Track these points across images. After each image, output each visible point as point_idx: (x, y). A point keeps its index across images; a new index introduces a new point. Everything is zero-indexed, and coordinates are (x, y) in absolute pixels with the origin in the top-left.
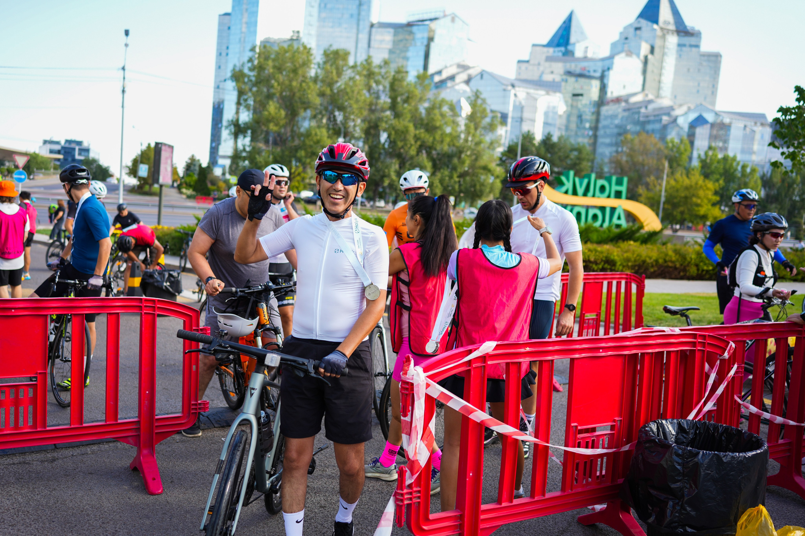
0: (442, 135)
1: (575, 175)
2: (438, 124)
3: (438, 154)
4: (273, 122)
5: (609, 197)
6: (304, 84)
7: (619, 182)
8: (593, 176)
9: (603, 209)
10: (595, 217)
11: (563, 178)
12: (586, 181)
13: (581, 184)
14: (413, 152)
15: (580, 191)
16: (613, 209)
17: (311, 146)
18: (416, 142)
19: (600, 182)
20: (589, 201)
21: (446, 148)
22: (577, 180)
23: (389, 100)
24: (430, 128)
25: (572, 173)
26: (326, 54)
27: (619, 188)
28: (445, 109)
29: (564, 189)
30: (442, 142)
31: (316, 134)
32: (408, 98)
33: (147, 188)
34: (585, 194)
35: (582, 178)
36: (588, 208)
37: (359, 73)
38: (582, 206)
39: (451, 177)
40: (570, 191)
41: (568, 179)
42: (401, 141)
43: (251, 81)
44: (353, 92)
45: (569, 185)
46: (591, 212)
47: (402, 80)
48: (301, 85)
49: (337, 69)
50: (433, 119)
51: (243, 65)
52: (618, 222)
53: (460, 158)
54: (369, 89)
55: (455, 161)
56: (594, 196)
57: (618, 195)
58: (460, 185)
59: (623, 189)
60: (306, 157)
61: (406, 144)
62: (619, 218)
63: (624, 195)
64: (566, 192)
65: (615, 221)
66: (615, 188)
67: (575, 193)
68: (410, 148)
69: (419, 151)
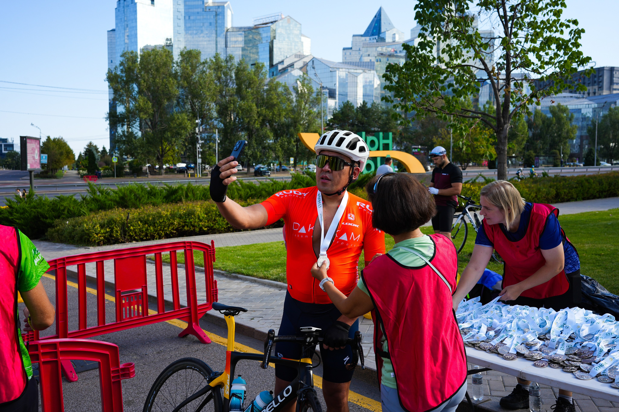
0: (279, 110)
2: (275, 101)
3: (278, 125)
4: (143, 111)
6: (165, 80)
7: (386, 137)
8: (364, 134)
9: (374, 159)
14: (257, 126)
16: (383, 158)
17: (175, 128)
18: (259, 117)
19: (370, 138)
21: (283, 120)
23: (235, 86)
24: (270, 106)
26: (182, 54)
27: (386, 141)
28: (280, 90)
30: (280, 115)
31: (178, 118)
32: (250, 84)
33: (50, 174)
37: (210, 68)
39: (289, 142)
42: (247, 118)
43: (123, 80)
44: (205, 82)
47: (244, 70)
48: (163, 81)
49: (192, 66)
50: (271, 99)
51: (116, 68)
53: (295, 126)
54: (219, 78)
55: (292, 129)
57: (386, 147)
58: (297, 148)
59: (390, 141)
60: (172, 137)
61: (251, 120)
63: (390, 146)
66: (382, 142)
68: (254, 123)
69: (263, 124)
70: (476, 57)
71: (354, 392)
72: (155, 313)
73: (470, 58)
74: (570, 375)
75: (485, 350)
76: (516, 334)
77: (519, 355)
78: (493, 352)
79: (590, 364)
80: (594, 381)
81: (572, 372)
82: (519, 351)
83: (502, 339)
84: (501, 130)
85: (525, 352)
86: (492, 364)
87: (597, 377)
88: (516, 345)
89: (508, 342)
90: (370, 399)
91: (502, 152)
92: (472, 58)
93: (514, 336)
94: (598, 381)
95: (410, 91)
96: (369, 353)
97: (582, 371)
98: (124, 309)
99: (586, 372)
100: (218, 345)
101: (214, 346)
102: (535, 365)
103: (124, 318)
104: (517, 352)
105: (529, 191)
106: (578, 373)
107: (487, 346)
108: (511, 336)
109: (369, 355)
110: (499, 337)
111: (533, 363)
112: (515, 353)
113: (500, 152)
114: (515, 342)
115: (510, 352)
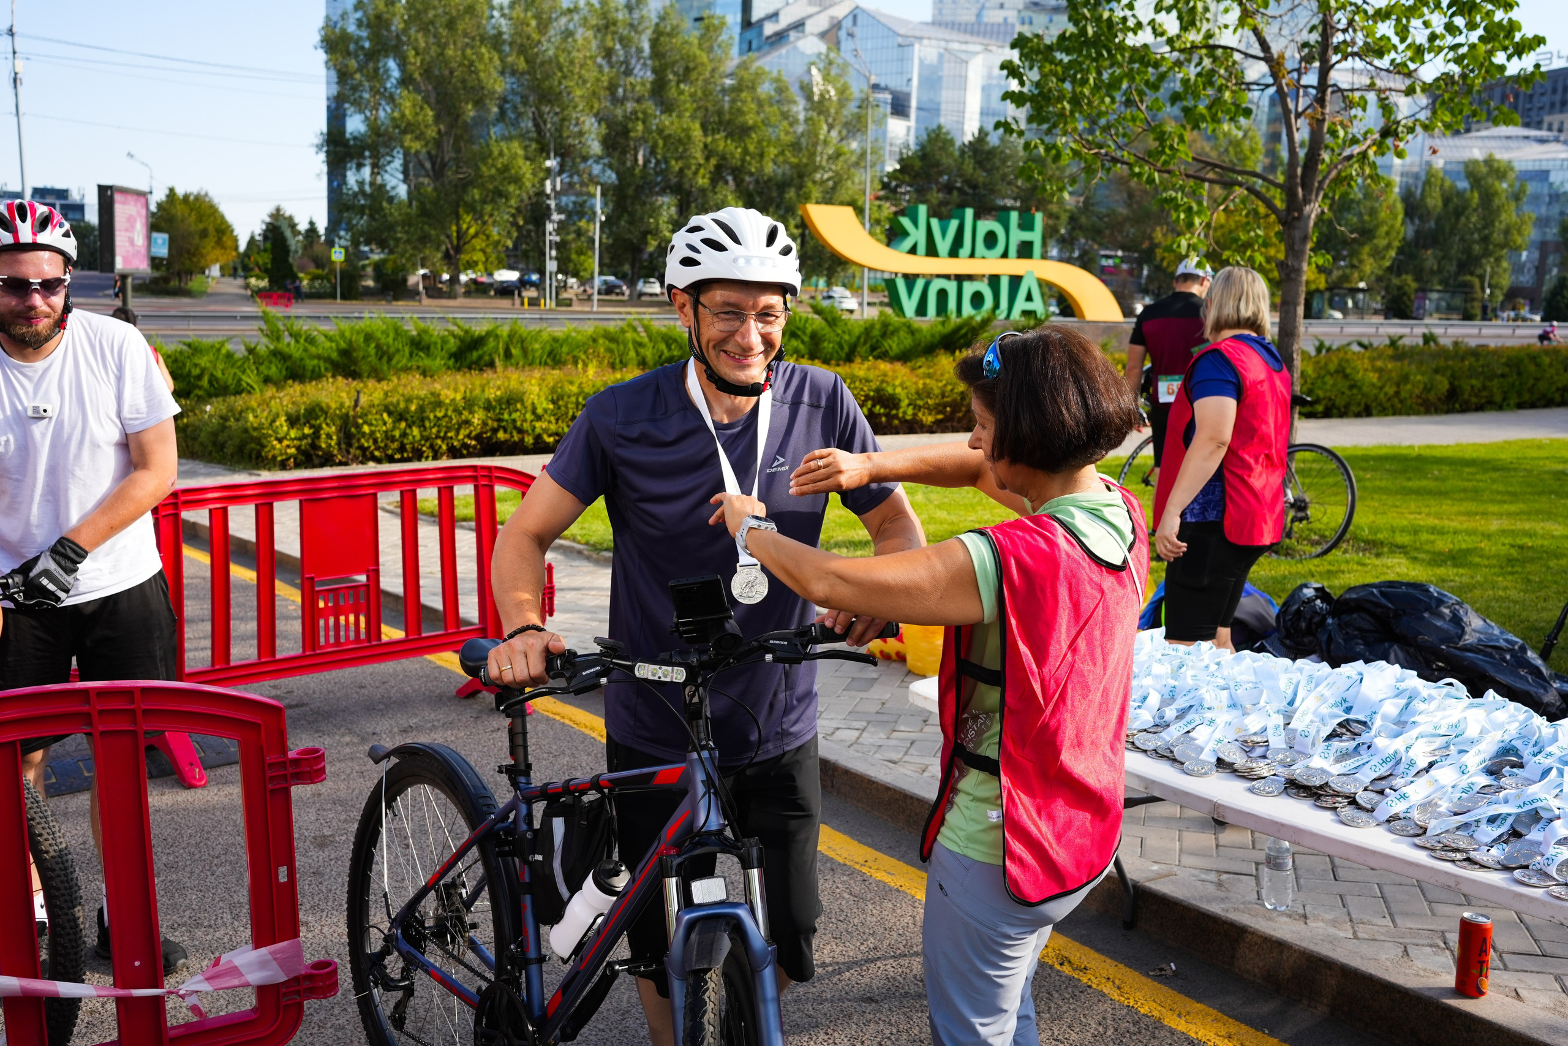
0: (760, 142)
1: (932, 213)
2: (750, 119)
3: (757, 182)
4: (412, 132)
5: (1005, 255)
6: (469, 51)
7: (1026, 225)
9: (993, 280)
10: (977, 299)
11: (905, 221)
12: (954, 224)
13: (944, 234)
14: (702, 181)
15: (943, 245)
16: (1016, 281)
17: (492, 178)
18: (707, 159)
19: (986, 225)
21: (769, 168)
22: (935, 222)
23: (649, 76)
24: (741, 132)
25: (923, 209)
27: (1026, 236)
28: (765, 89)
29: (908, 244)
30: (762, 155)
31: (501, 154)
32: (687, 70)
33: (174, 283)
34: (954, 253)
35: (944, 218)
36: (960, 279)
37: (585, 23)
38: (947, 277)
40: (922, 248)
41: (915, 223)
42: (677, 160)
43: (362, 48)
44: (572, 62)
45: (918, 235)
46: (969, 288)
47: (673, 33)
48: (463, 53)
49: (538, 17)
50: (740, 112)
51: (345, 15)
52: (1029, 306)
53: (800, 187)
54: (609, 53)
55: (791, 194)
56: (972, 255)
57: (1025, 251)
59: (1035, 236)
60: (484, 202)
61: (688, 166)
62: (1029, 298)
63: (1037, 249)
64: (913, 251)
65: (1021, 304)
66: (1018, 236)
67: (932, 251)
68: (696, 173)
69: (717, 177)
70: (1242, 22)
71: (860, 841)
72: (398, 634)
73: (1226, 26)
74: (1328, 815)
75: (1145, 751)
76: (1224, 717)
77: (1220, 763)
78: (1163, 756)
79: (1381, 792)
80: (1381, 831)
81: (1335, 809)
82: (1222, 756)
83: (1189, 728)
84: (1294, 218)
85: (1237, 758)
86: (1153, 782)
87: (1388, 821)
88: (1219, 741)
89: (1201, 735)
90: (894, 861)
91: (1293, 276)
92: (1231, 28)
93: (1218, 721)
94: (1391, 831)
95: (1064, 108)
96: (906, 753)
97: (1359, 807)
98: (322, 622)
99: (1368, 811)
100: (548, 719)
101: (539, 721)
102: (1251, 790)
103: (322, 641)
104: (1219, 760)
106: (1347, 811)
107: (1152, 742)
108: (1212, 722)
109: (906, 758)
110: (1184, 721)
111: (1249, 784)
112: (1214, 760)
113: (1288, 275)
114: (1217, 735)
115: (1202, 757)
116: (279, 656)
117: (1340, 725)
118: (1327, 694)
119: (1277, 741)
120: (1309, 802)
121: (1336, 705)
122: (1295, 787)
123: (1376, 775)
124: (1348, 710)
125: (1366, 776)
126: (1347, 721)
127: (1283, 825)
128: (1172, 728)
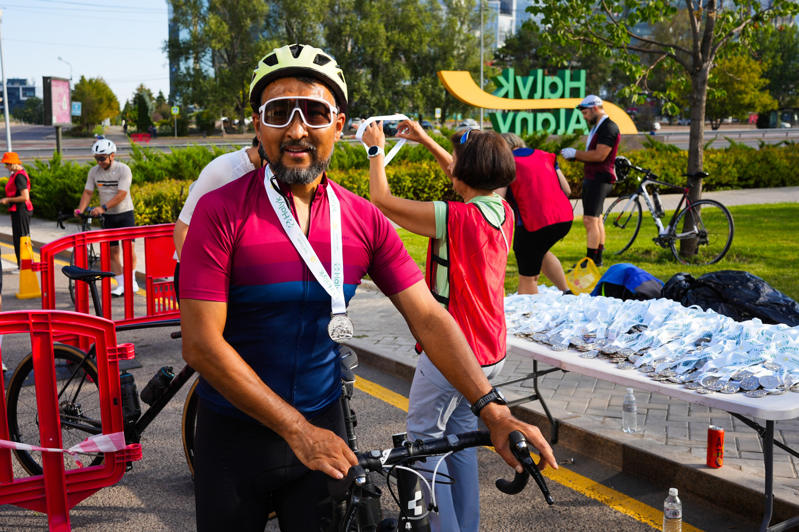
0: (420, 34)
1: (517, 73)
2: (414, 21)
3: (418, 58)
4: (216, 38)
5: (563, 96)
7: (575, 78)
8: (540, 72)
9: (556, 112)
10: (546, 123)
11: (502, 80)
12: (531, 79)
13: (525, 85)
14: (386, 59)
15: (524, 92)
16: (569, 112)
18: (388, 45)
19: (549, 80)
20: (536, 103)
21: (426, 49)
22: (519, 79)
24: (408, 29)
25: (511, 71)
27: (575, 84)
29: (503, 92)
30: (421, 42)
33: (84, 130)
34: (531, 96)
35: (525, 75)
36: (535, 112)
38: (527, 111)
39: (434, 85)
40: (511, 94)
41: (507, 79)
42: (371, 46)
45: (509, 87)
46: (541, 117)
50: (407, 17)
52: (578, 126)
53: (445, 59)
55: (439, 64)
56: (542, 97)
57: (575, 93)
58: (447, 94)
59: (581, 85)
61: (377, 50)
62: (578, 121)
63: (582, 92)
64: (506, 96)
65: (573, 126)
66: (570, 84)
67: (518, 96)
68: (382, 54)
69: (394, 56)
75: (537, 341)
76: (578, 325)
77: (571, 346)
78: (545, 343)
79: (641, 355)
80: (635, 371)
82: (572, 342)
83: (560, 330)
84: (697, 71)
85: (579, 343)
86: (536, 354)
87: (640, 367)
88: (572, 335)
89: (565, 333)
93: (575, 326)
94: (640, 371)
97: (629, 361)
98: (156, 300)
99: (632, 363)
102: (581, 356)
103: (157, 311)
104: (571, 344)
105: (791, 163)
106: (623, 363)
107: (543, 338)
108: (571, 327)
110: (558, 327)
111: (580, 354)
112: (568, 344)
113: (694, 103)
114: (573, 332)
115: (563, 343)
116: (135, 317)
117: (634, 327)
118: (632, 313)
119: (600, 335)
120: (608, 360)
121: (636, 319)
122: (603, 354)
123: (642, 348)
124: (642, 321)
125: (636, 349)
126: (638, 326)
127: (589, 369)
128: (552, 331)
